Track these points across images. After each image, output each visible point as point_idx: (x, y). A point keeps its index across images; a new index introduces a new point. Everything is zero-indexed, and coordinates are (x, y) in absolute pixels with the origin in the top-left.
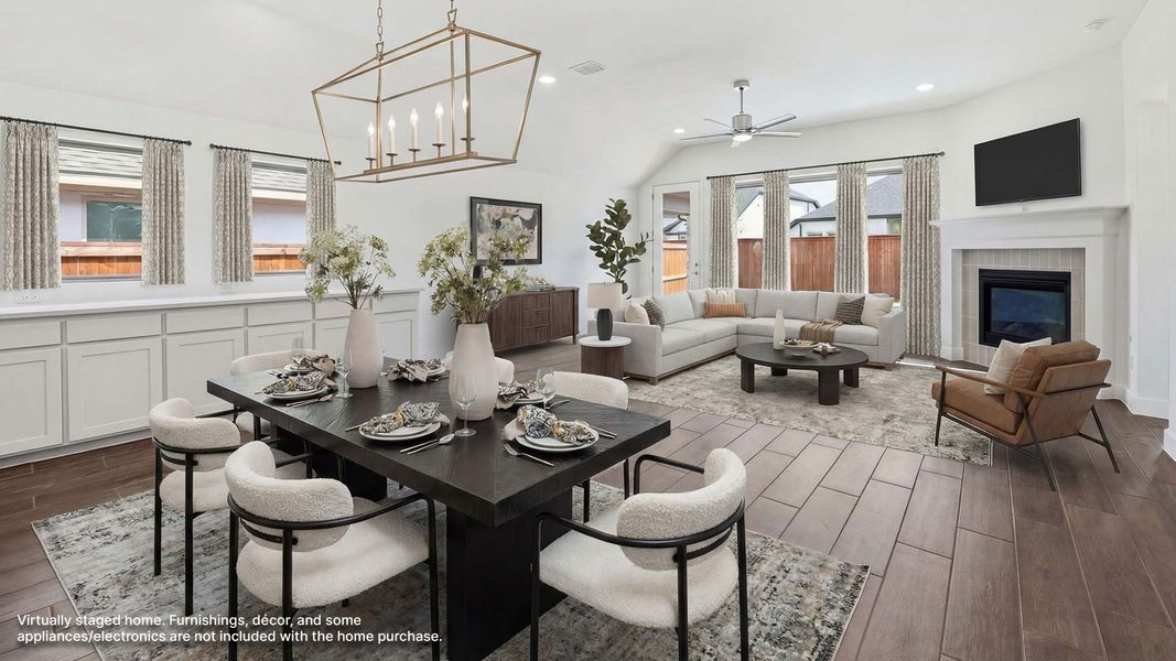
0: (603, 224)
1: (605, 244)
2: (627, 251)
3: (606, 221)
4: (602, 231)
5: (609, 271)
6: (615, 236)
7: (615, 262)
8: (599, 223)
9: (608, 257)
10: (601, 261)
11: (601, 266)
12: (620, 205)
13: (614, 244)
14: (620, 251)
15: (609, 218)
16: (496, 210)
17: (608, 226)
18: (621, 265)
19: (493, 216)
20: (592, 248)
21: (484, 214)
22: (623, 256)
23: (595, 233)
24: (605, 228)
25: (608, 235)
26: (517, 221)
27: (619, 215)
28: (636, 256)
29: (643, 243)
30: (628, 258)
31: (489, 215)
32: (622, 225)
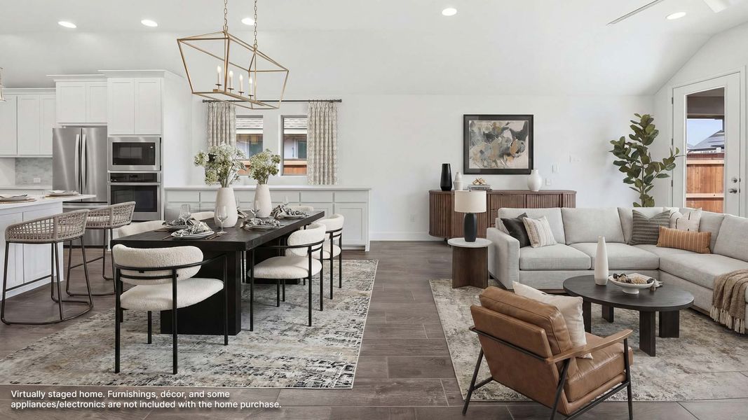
0: (628, 139)
1: (631, 160)
2: (654, 166)
3: (631, 136)
4: (626, 146)
5: (633, 185)
6: (641, 151)
7: (640, 177)
8: (623, 138)
9: (634, 172)
10: (625, 175)
11: (626, 181)
12: (647, 121)
13: (639, 159)
14: (646, 166)
15: (634, 134)
16: (486, 126)
17: (632, 141)
18: (648, 180)
19: (483, 130)
20: (616, 163)
21: (475, 129)
22: (649, 171)
23: (620, 148)
24: (630, 144)
25: (633, 150)
26: (507, 134)
27: (645, 131)
28: (664, 172)
29: (672, 159)
30: (654, 173)
31: (480, 129)
32: (649, 141)
